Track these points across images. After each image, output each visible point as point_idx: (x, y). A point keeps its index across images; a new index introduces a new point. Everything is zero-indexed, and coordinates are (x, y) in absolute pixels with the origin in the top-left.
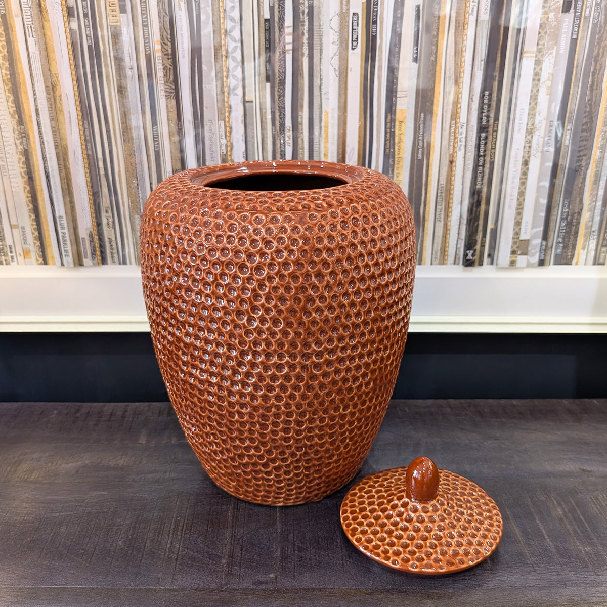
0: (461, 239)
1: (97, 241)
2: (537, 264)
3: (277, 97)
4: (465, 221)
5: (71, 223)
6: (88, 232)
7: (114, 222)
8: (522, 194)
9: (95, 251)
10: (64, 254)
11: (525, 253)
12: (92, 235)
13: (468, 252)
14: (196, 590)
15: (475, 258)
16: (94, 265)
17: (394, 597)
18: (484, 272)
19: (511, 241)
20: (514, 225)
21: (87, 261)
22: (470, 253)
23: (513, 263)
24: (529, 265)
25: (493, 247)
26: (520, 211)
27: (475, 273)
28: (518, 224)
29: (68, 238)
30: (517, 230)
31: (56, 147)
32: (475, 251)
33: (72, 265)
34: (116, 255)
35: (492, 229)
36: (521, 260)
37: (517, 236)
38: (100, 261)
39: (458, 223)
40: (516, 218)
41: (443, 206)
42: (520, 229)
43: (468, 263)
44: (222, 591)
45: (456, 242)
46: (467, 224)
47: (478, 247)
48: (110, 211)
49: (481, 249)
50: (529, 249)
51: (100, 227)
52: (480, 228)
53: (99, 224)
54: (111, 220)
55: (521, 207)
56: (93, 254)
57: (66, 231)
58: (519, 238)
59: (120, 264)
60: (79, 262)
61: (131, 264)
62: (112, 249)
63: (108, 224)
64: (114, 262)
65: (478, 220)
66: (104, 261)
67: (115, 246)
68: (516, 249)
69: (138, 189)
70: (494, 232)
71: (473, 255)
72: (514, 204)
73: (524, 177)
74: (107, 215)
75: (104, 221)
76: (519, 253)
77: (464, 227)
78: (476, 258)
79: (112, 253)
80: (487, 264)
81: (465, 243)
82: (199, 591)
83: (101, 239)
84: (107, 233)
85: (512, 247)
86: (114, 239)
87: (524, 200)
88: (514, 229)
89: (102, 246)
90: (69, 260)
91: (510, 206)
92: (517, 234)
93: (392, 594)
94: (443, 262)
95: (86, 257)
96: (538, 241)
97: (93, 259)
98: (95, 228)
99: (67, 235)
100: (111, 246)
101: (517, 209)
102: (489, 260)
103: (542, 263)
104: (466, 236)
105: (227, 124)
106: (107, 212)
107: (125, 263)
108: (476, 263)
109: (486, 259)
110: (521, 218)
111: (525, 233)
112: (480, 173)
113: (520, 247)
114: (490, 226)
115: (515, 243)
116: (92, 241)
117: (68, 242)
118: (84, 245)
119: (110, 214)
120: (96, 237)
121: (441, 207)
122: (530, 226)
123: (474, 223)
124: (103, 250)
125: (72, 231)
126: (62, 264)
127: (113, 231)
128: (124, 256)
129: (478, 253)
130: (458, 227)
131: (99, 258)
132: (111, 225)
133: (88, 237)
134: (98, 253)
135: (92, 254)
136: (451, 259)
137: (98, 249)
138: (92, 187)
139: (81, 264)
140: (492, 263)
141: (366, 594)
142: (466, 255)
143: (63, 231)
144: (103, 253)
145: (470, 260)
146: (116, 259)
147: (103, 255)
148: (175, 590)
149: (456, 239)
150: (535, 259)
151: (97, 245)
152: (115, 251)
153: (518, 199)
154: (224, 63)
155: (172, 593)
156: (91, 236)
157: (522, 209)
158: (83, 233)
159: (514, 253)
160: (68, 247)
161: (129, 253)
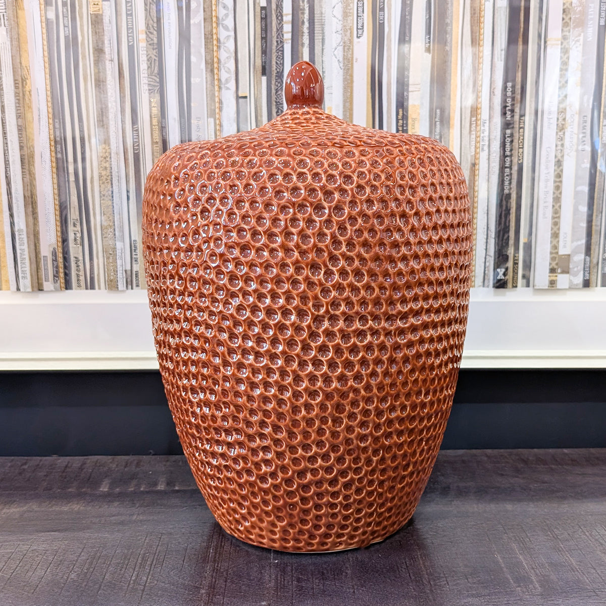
0: (490, 256)
1: (61, 260)
2: (581, 286)
3: (274, 91)
4: (493, 234)
5: (32, 237)
6: (52, 249)
7: (82, 237)
8: (557, 199)
9: (57, 272)
10: (20, 275)
11: (566, 271)
12: (56, 253)
13: (499, 270)
15: (507, 277)
16: (56, 290)
18: (517, 296)
19: (548, 257)
20: (551, 237)
21: (48, 285)
22: (501, 271)
23: (552, 283)
24: (572, 288)
25: (528, 266)
26: (556, 220)
27: (508, 296)
28: (555, 235)
29: (27, 257)
30: (555, 242)
31: (21, 148)
32: (507, 269)
33: (30, 290)
34: (82, 278)
35: (525, 244)
36: (563, 280)
37: (556, 251)
38: (63, 285)
39: (485, 237)
40: (552, 229)
42: (558, 241)
43: (501, 285)
45: (484, 260)
46: (495, 238)
47: (510, 264)
48: (78, 224)
49: (514, 268)
50: (571, 266)
51: (66, 243)
52: (511, 242)
53: (65, 241)
54: (79, 235)
55: (557, 215)
56: (56, 276)
57: (25, 247)
58: (557, 253)
59: (87, 288)
60: (39, 287)
61: (99, 288)
62: (78, 270)
63: (75, 240)
64: (79, 286)
65: (508, 231)
66: (68, 286)
67: (81, 267)
68: (556, 267)
69: (113, 197)
70: (528, 247)
71: (505, 274)
72: (549, 212)
73: (558, 180)
74: (75, 229)
75: (71, 236)
76: (559, 271)
77: (492, 242)
78: (509, 278)
79: (78, 276)
80: (522, 286)
81: (495, 260)
83: (66, 259)
84: (74, 250)
85: (550, 264)
86: (81, 258)
87: (560, 207)
88: (551, 242)
89: (67, 267)
90: (26, 282)
91: (544, 214)
92: (555, 247)
95: (47, 280)
96: (580, 257)
97: (55, 282)
98: (60, 244)
99: (26, 253)
100: (78, 266)
101: (553, 218)
102: (525, 281)
103: (587, 284)
104: (495, 252)
105: (218, 122)
106: (75, 225)
107: (92, 287)
108: (510, 284)
109: (520, 281)
110: (559, 229)
111: (565, 247)
112: (507, 175)
113: (560, 265)
114: (523, 239)
115: (553, 259)
116: (55, 260)
117: (27, 261)
118: (46, 265)
119: (78, 228)
120: (60, 255)
122: (569, 239)
123: (503, 236)
124: (67, 271)
125: (32, 247)
126: (18, 289)
127: (81, 248)
128: (92, 279)
129: (510, 271)
130: (485, 241)
131: (63, 281)
132: (79, 242)
133: (51, 256)
134: (62, 275)
135: (54, 276)
136: (479, 280)
137: (61, 270)
138: (59, 195)
139: (40, 289)
140: (528, 285)
142: (496, 274)
143: (22, 247)
144: (67, 275)
145: (501, 280)
146: (83, 283)
147: (67, 278)
149: (484, 256)
150: (579, 280)
151: (61, 265)
152: (82, 273)
153: (553, 206)
154: (215, 54)
156: (54, 254)
157: (559, 217)
158: (45, 251)
159: (553, 271)
160: (26, 267)
161: (98, 275)
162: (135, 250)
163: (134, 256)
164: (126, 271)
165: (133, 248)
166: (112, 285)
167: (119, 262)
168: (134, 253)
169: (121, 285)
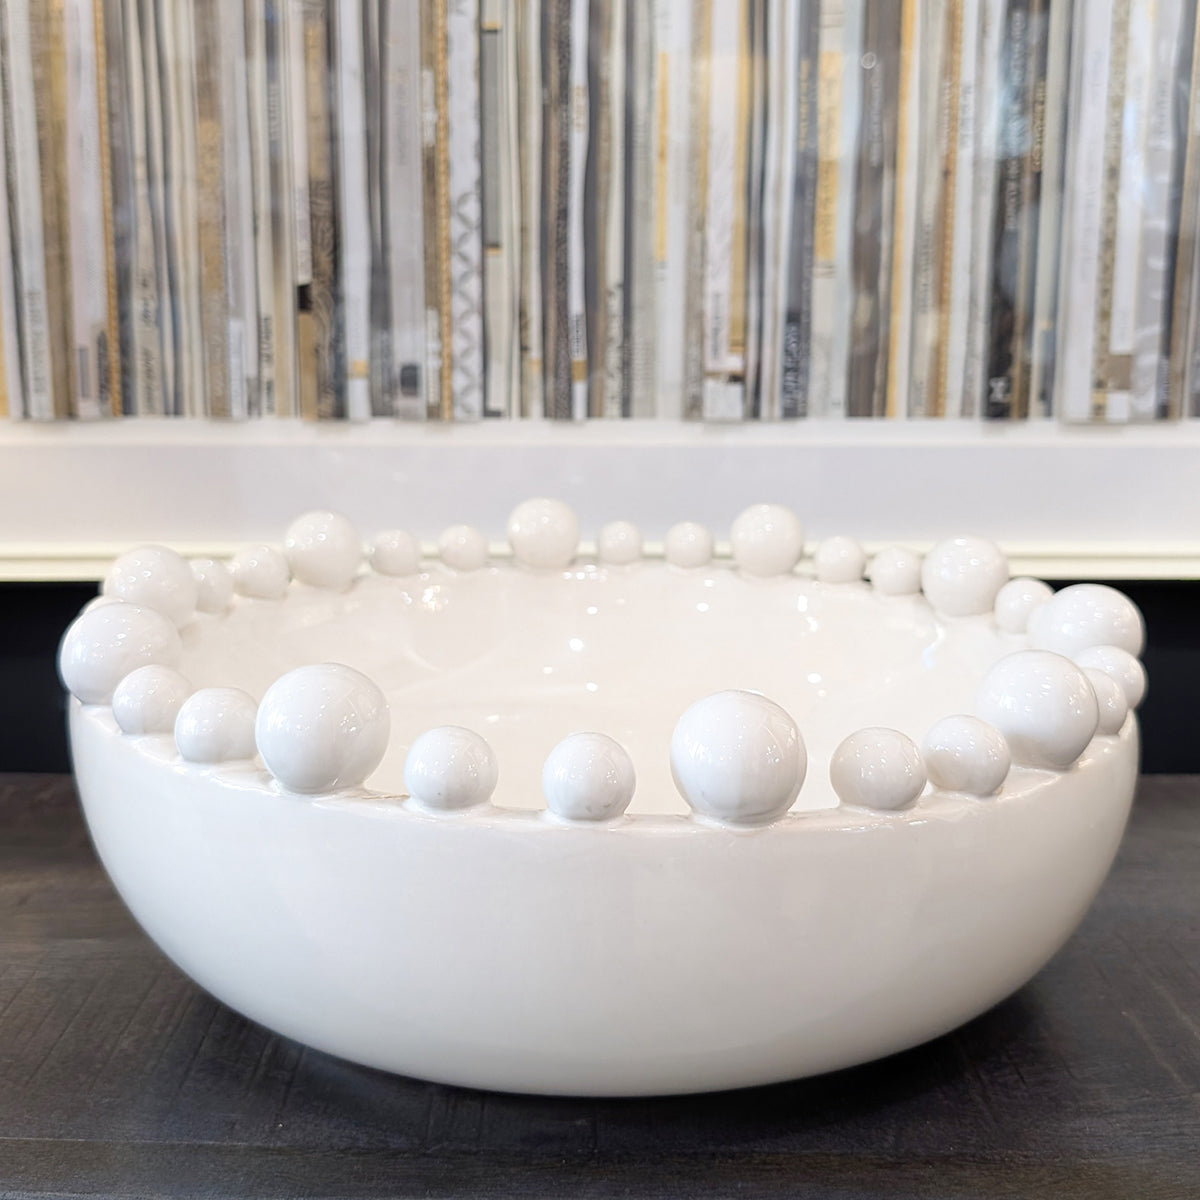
0: (976, 356)
1: (114, 356)
2: (1152, 416)
3: (554, 21)
4: (982, 312)
5: (58, 308)
6: (97, 334)
7: (159, 311)
8: (1108, 245)
9: (108, 378)
10: (32, 384)
11: (1125, 386)
12: (105, 341)
13: (994, 383)
14: (342, 1151)
15: (1010, 398)
16: (106, 416)
17: (967, 1173)
18: (1032, 435)
19: (1089, 357)
20: (1096, 319)
21: (87, 407)
22: (999, 385)
23: (1099, 410)
24: (1136, 419)
25: (1049, 375)
26: (1107, 285)
27: (1014, 436)
28: (1105, 315)
29: (45, 346)
30: (1103, 330)
32: (1009, 381)
33: (49, 414)
34: (157, 394)
35: (1045, 332)
36: (1118, 404)
37: (1104, 347)
38: (119, 407)
39: (966, 318)
40: (1098, 302)
41: (930, 280)
42: (1110, 329)
43: (997, 412)
44: (424, 1155)
45: (963, 363)
46: (986, 321)
47: (1016, 371)
48: (152, 284)
49: (1022, 379)
50: (1133, 375)
51: (125, 322)
52: (1019, 325)
53: (123, 316)
54: (152, 306)
55: (1108, 276)
56: (104, 387)
57: (43, 327)
58: (1107, 350)
59: (167, 413)
60: (67, 411)
61: (193, 413)
62: (149, 378)
63: (145, 315)
64: (151, 410)
65: (1013, 307)
66: (127, 409)
67: (157, 372)
68: (1104, 377)
69: (225, 228)
70: (1051, 340)
71: (1008, 390)
72: (1093, 269)
73: (1111, 207)
74: (145, 292)
75: (137, 306)
76: (1110, 384)
77: (981, 327)
78: (1014, 398)
79: (149, 389)
80: (1038, 416)
81: (986, 363)
82: (353, 1155)
83: (125, 353)
84: (141, 336)
85: (1094, 372)
86: (156, 353)
87: (1113, 259)
88: (1096, 329)
89: (126, 371)
90: (43, 401)
92: (1104, 340)
93: (961, 1167)
94: (935, 409)
95: (85, 395)
96: (1151, 359)
97: (103, 399)
98: (115, 323)
99: (45, 340)
100: (149, 370)
101: (1101, 280)
102: (1043, 404)
103: (1164, 412)
104: (987, 347)
105: (441, 79)
106: (145, 285)
107: (178, 412)
108: (1015, 410)
109: (1035, 405)
110: (1111, 303)
111: (1121, 337)
112: (1013, 196)
113: (1114, 373)
114: (1040, 325)
115: (1100, 362)
116: (103, 355)
117: (44, 358)
118: (84, 364)
119: (152, 290)
120: (114, 346)
121: (928, 278)
122: (1131, 321)
123: (1004, 315)
124: (127, 379)
126: (26, 414)
127: (156, 332)
128: (178, 394)
129: (1017, 385)
130: (966, 326)
131: (117, 398)
132: (152, 319)
133: (95, 346)
134: (116, 386)
135: (101, 387)
136: (953, 402)
137: (116, 377)
139: (71, 414)
140: (1048, 414)
141: (880, 1166)
142: (989, 391)
143: (37, 329)
144: (126, 387)
145: (998, 403)
146: (159, 405)
147: (127, 391)
148: (280, 1151)
149: (964, 356)
150: (1149, 402)
151: (115, 365)
152: (156, 383)
153: (1101, 257)
155: (270, 1158)
156: (102, 342)
157: (1112, 280)
158: (83, 336)
159: (1099, 385)
160: (42, 367)
161: (191, 388)
162: (268, 338)
163: (264, 352)
164: (248, 380)
165: (263, 335)
166: (218, 410)
167: (234, 361)
168: (264, 346)
169: (238, 408)
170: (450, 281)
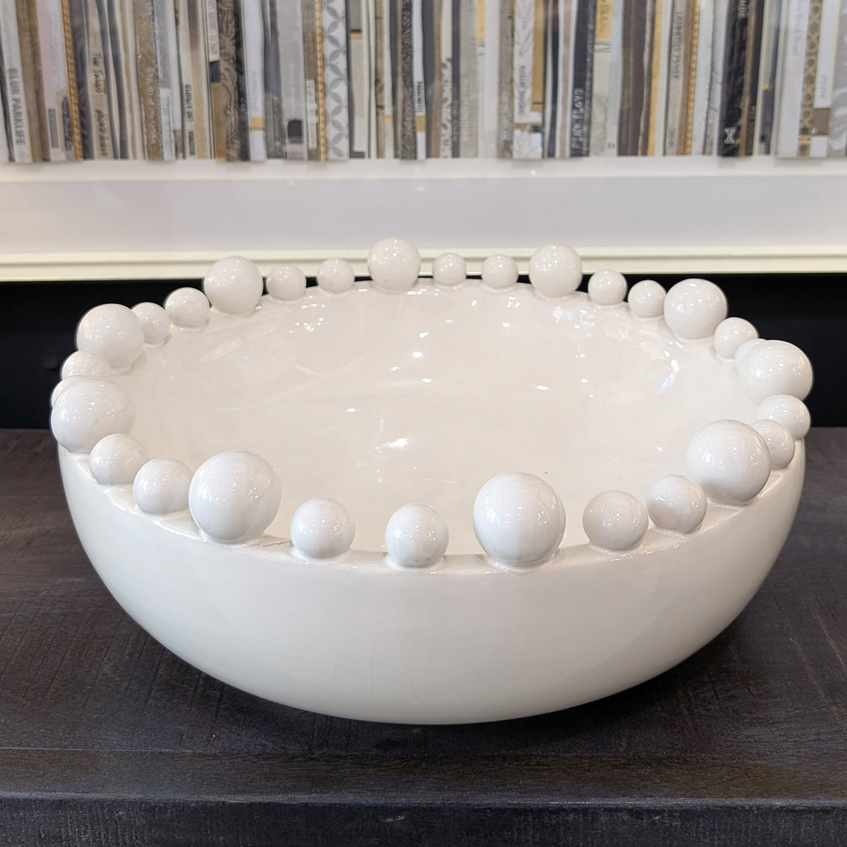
0: (715, 110)
1: (75, 115)
2: (844, 153)
4: (719, 78)
5: (31, 81)
6: (61, 99)
7: (107, 80)
8: (814, 28)
9: (71, 133)
10: (14, 138)
11: (823, 132)
12: (67, 104)
13: (727, 131)
15: (739, 141)
16: (69, 160)
18: (754, 167)
19: (798, 111)
20: (804, 83)
21: (56, 153)
22: (731, 132)
23: (804, 150)
24: (831, 155)
25: (768, 124)
26: (812, 57)
27: (741, 168)
28: (810, 80)
29: (23, 110)
30: (809, 91)
32: (739, 128)
33: (29, 160)
34: (108, 142)
35: (766, 92)
36: (818, 144)
37: (809, 103)
38: (80, 153)
39: (708, 81)
40: (806, 70)
41: (682, 51)
42: (814, 89)
43: (728, 152)
45: (705, 115)
46: (723, 84)
47: (743, 122)
48: (101, 61)
49: (748, 126)
50: (830, 125)
51: (82, 90)
52: (747, 89)
53: (80, 84)
54: (102, 77)
55: (814, 51)
56: (68, 139)
57: (21, 95)
58: (811, 105)
59: (115, 157)
60: (41, 155)
61: (135, 157)
62: (102, 130)
63: (97, 85)
64: (104, 154)
65: (742, 73)
66: (87, 154)
67: (107, 126)
68: (808, 125)
69: (153, 20)
70: (770, 97)
71: (736, 136)
72: (803, 46)
74: (96, 68)
75: (90, 79)
76: (814, 131)
77: (718, 88)
78: (741, 141)
79: (102, 138)
80: (760, 153)
81: (722, 115)
83: (83, 113)
84: (94, 99)
85: (801, 121)
86: (106, 112)
87: (818, 38)
88: (804, 90)
89: (84, 126)
90: (23, 150)
91: (795, 49)
92: (809, 98)
94: (683, 150)
95: (55, 145)
96: (844, 112)
97: (67, 147)
98: (73, 92)
99: (23, 104)
100: (101, 124)
101: (809, 54)
102: (763, 146)
104: (723, 103)
106: (95, 63)
107: (124, 155)
108: (742, 151)
109: (757, 146)
110: (815, 71)
111: (823, 96)
113: (815, 122)
114: (763, 85)
115: (806, 114)
116: (66, 115)
117: (24, 118)
118: (53, 122)
119: (101, 67)
120: (74, 108)
121: (679, 53)
122: (830, 83)
123: (736, 79)
124: (85, 132)
125: (32, 96)
126: (11, 159)
127: (105, 97)
128: (123, 143)
129: (743, 132)
130: (707, 87)
131: (79, 146)
132: (102, 87)
133: (60, 108)
134: (77, 138)
135: (66, 139)
136: (697, 145)
137: (76, 130)
138: (71, 17)
139: (45, 159)
140: (767, 152)
142: (723, 136)
143: (16, 96)
144: (85, 138)
145: (730, 145)
146: (109, 150)
147: (86, 142)
149: (705, 109)
150: (841, 144)
151: (76, 123)
152: (107, 134)
153: (809, 37)
156: (65, 106)
157: (816, 54)
158: (52, 102)
159: (804, 131)
160: (23, 126)
161: (133, 137)
162: (188, 100)
163: (187, 110)
164: (175, 132)
165: (185, 98)
166: (154, 152)
167: (164, 118)
168: (186, 106)
169: (168, 152)
170: (323, 58)
